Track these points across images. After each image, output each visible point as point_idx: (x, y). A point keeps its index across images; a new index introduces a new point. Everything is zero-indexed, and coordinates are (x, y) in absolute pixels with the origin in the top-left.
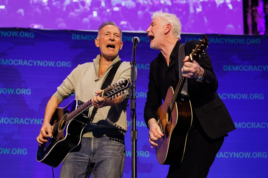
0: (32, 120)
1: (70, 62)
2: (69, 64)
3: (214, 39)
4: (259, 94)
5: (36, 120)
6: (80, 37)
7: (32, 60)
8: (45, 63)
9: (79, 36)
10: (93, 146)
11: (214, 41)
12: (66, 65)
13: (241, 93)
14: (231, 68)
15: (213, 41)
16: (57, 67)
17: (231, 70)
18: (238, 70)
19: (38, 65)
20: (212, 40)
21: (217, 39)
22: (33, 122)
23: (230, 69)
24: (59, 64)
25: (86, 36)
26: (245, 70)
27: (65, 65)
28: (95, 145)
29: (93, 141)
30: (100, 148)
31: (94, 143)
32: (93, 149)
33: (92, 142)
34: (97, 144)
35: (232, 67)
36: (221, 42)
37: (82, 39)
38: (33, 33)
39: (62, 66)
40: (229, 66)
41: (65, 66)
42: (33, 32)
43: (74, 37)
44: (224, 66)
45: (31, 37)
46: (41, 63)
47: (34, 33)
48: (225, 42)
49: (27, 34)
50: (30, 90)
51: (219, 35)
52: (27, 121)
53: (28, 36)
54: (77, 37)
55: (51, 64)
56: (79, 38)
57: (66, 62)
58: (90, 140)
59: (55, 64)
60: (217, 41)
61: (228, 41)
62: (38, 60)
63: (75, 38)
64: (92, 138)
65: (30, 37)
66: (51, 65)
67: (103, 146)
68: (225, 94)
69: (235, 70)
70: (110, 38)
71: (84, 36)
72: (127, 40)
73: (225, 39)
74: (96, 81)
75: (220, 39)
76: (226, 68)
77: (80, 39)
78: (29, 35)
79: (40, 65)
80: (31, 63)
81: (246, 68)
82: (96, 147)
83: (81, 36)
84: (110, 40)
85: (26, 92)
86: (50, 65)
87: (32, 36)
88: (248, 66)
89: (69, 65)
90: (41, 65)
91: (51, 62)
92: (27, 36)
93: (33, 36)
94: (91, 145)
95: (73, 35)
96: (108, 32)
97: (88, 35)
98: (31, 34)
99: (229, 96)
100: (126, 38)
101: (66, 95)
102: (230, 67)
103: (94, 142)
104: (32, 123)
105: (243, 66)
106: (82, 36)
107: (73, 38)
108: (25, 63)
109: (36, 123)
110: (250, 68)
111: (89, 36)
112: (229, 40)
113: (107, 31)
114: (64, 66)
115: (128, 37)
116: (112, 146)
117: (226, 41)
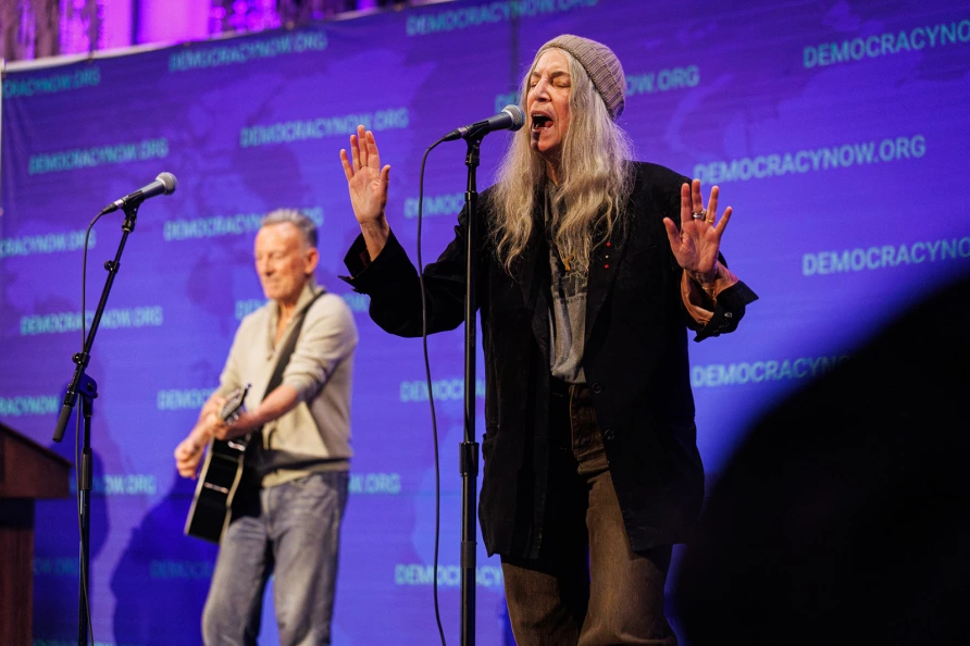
4: (910, 137)
13: (852, 144)
18: (847, 57)
26: (871, 54)
44: (807, 51)
69: (840, 57)
81: (874, 46)
88: (879, 36)
105: (865, 40)
110: (887, 44)
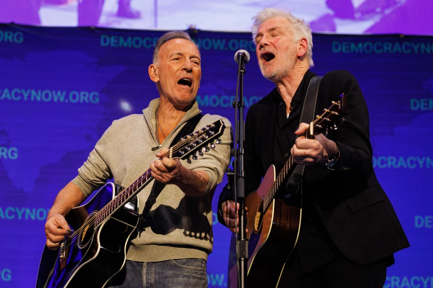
0: (20, 210)
1: (96, 93)
2: (94, 96)
3: (390, 45)
5: (28, 211)
6: (116, 41)
7: (21, 88)
8: (47, 96)
9: (115, 39)
10: (146, 278)
11: (392, 49)
12: (89, 98)
14: (426, 104)
15: (389, 49)
16: (70, 102)
17: (426, 109)
19: (32, 99)
20: (388, 46)
21: (397, 44)
22: (24, 215)
23: (425, 106)
24: (74, 97)
25: (129, 39)
27: (86, 98)
28: (149, 277)
29: (145, 269)
30: (160, 283)
31: (147, 273)
32: (145, 285)
33: (144, 271)
34: (153, 275)
35: (428, 102)
36: (405, 51)
37: (121, 44)
38: (21, 34)
39: (81, 101)
40: (422, 100)
41: (87, 101)
42: (21, 31)
43: (105, 41)
45: (16, 40)
46: (38, 96)
47: (24, 33)
48: (413, 49)
49: (9, 35)
50: (16, 150)
51: (402, 36)
52: (10, 213)
53: (11, 40)
54: (110, 41)
55: (59, 96)
56: (115, 43)
57: (90, 93)
58: (140, 266)
59: (67, 97)
60: (397, 47)
61: (419, 49)
62: (31, 88)
63: (107, 44)
64: (143, 262)
65: (14, 42)
66: (59, 99)
67: (166, 277)
68: (414, 159)
70: (184, 67)
71: (125, 39)
72: (213, 46)
73: (413, 45)
74: (153, 149)
75: (404, 45)
76: (415, 105)
77: (116, 45)
78: (13, 38)
79: (35, 98)
80: (16, 94)
82: (152, 281)
83: (118, 40)
84: (184, 69)
85: (7, 154)
86: (56, 99)
87: (18, 39)
89: (94, 99)
90: (39, 99)
91: (59, 93)
92: (8, 40)
93: (22, 40)
94: (141, 276)
95: (103, 37)
96: (179, 54)
97: (133, 37)
98: (16, 35)
99: (421, 163)
100: (210, 43)
101: (92, 179)
102: (425, 102)
103: (147, 270)
104: (20, 217)
106: (122, 39)
107: (102, 44)
108: (6, 94)
109: (29, 216)
111: (135, 39)
112: (423, 46)
113: (176, 52)
114: (84, 100)
115: (214, 41)
116: (183, 277)
117: (416, 48)
